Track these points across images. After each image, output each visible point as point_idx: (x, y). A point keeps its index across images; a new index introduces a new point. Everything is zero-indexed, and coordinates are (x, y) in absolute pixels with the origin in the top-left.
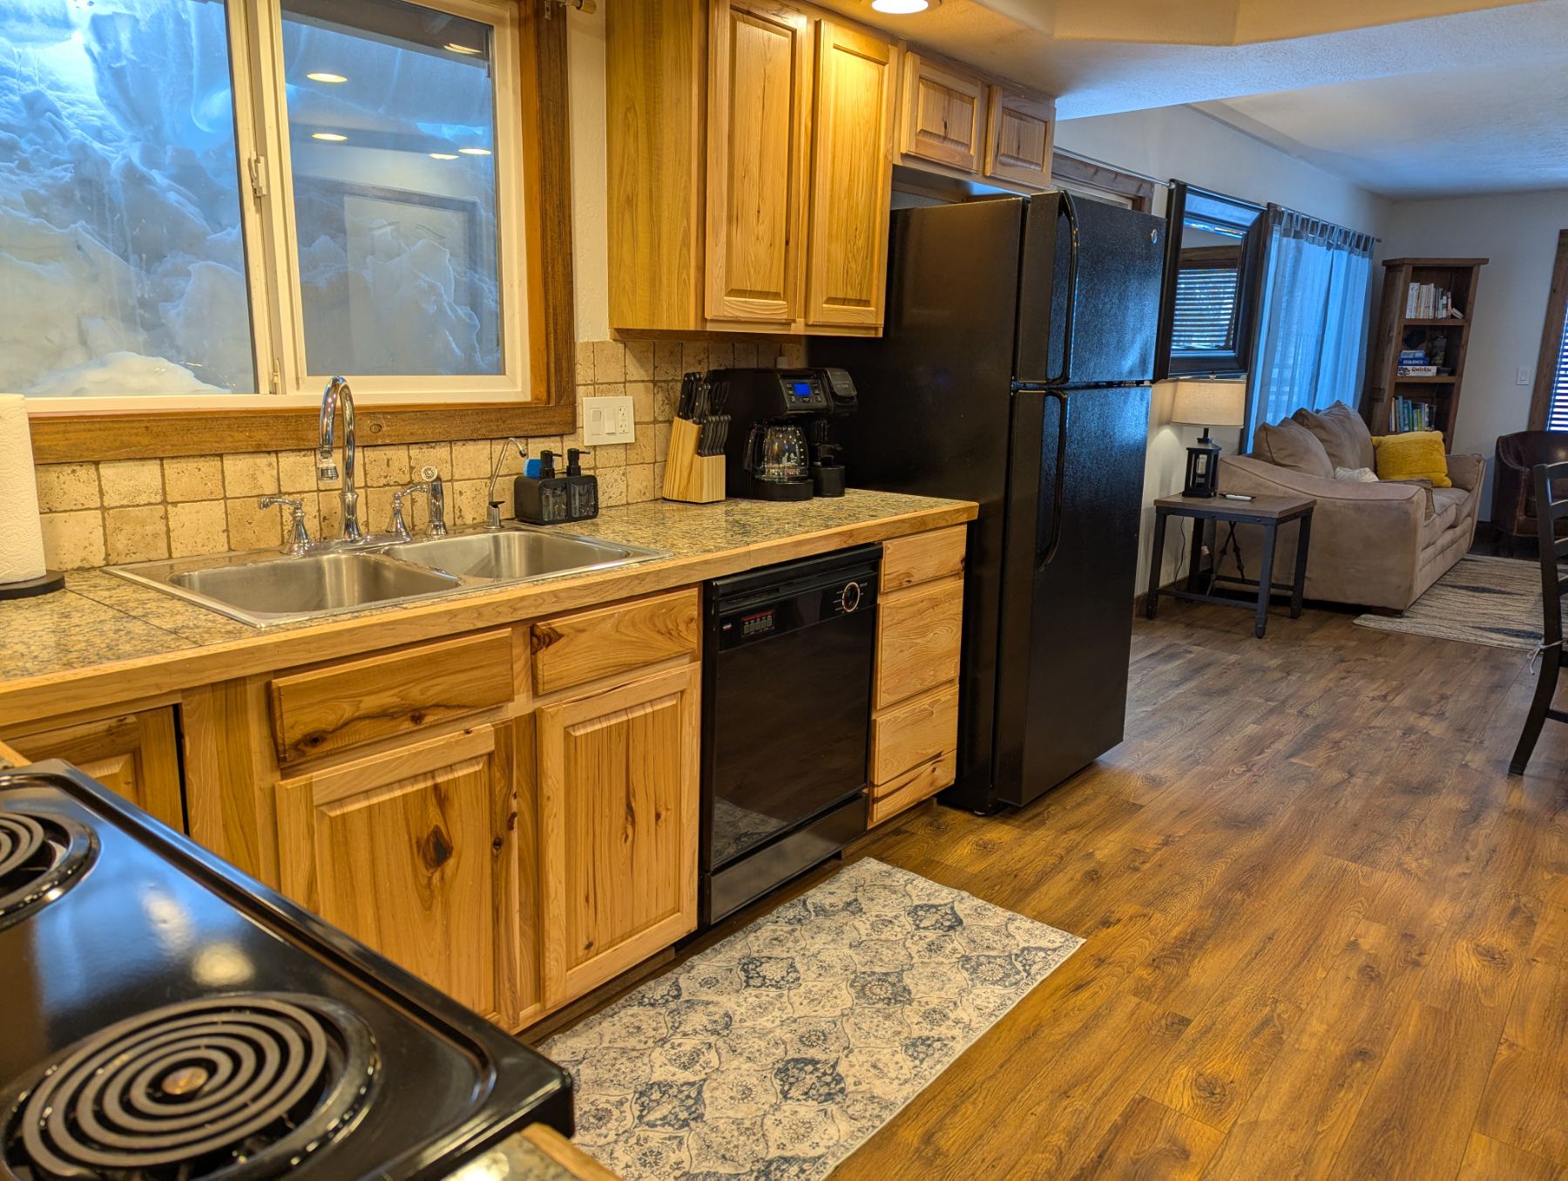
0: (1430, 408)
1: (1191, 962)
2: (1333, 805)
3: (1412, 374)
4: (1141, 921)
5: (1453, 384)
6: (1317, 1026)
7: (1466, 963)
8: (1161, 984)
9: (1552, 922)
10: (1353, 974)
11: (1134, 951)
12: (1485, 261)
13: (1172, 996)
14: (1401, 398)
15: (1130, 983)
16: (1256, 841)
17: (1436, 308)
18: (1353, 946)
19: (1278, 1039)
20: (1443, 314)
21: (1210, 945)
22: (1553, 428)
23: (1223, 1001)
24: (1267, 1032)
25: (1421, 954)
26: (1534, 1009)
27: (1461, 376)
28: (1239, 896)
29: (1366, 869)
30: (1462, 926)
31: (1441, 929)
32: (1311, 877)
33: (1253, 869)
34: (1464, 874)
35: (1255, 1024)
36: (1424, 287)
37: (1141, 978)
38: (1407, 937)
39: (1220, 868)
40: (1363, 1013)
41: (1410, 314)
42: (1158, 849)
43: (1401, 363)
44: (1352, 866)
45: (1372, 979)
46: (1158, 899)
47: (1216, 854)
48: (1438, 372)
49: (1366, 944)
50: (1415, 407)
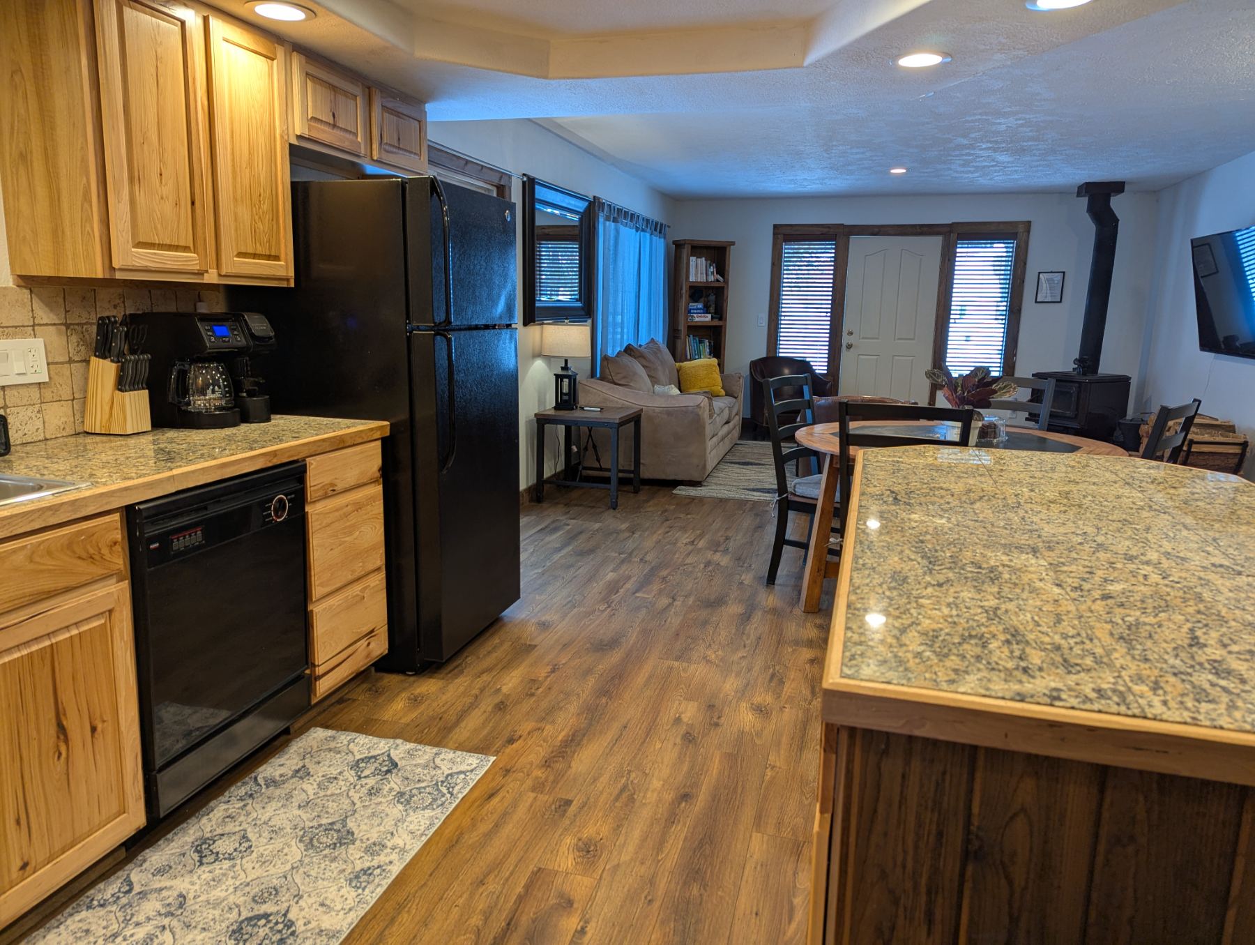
0: (710, 343)
1: (573, 757)
2: (663, 623)
3: (697, 319)
4: (536, 734)
5: (721, 326)
6: (656, 784)
7: (745, 718)
8: (551, 778)
9: (793, 680)
10: (678, 740)
11: (532, 757)
12: (733, 243)
13: (559, 785)
14: (691, 336)
15: (529, 783)
16: (615, 657)
17: (707, 275)
18: (678, 720)
19: (631, 799)
20: (711, 278)
21: (585, 741)
22: (781, 355)
23: (595, 780)
24: (625, 795)
25: (719, 718)
26: (785, 740)
27: (726, 320)
28: (604, 700)
29: (685, 664)
30: (742, 693)
31: (730, 698)
32: (650, 677)
33: (613, 678)
34: (743, 657)
35: (616, 792)
36: (699, 259)
37: (537, 778)
38: (711, 707)
39: (591, 681)
40: (685, 768)
41: (692, 279)
42: (547, 677)
43: (689, 312)
44: (676, 664)
45: (690, 741)
46: (548, 714)
47: (589, 671)
48: (712, 318)
49: (685, 718)
50: (701, 342)
